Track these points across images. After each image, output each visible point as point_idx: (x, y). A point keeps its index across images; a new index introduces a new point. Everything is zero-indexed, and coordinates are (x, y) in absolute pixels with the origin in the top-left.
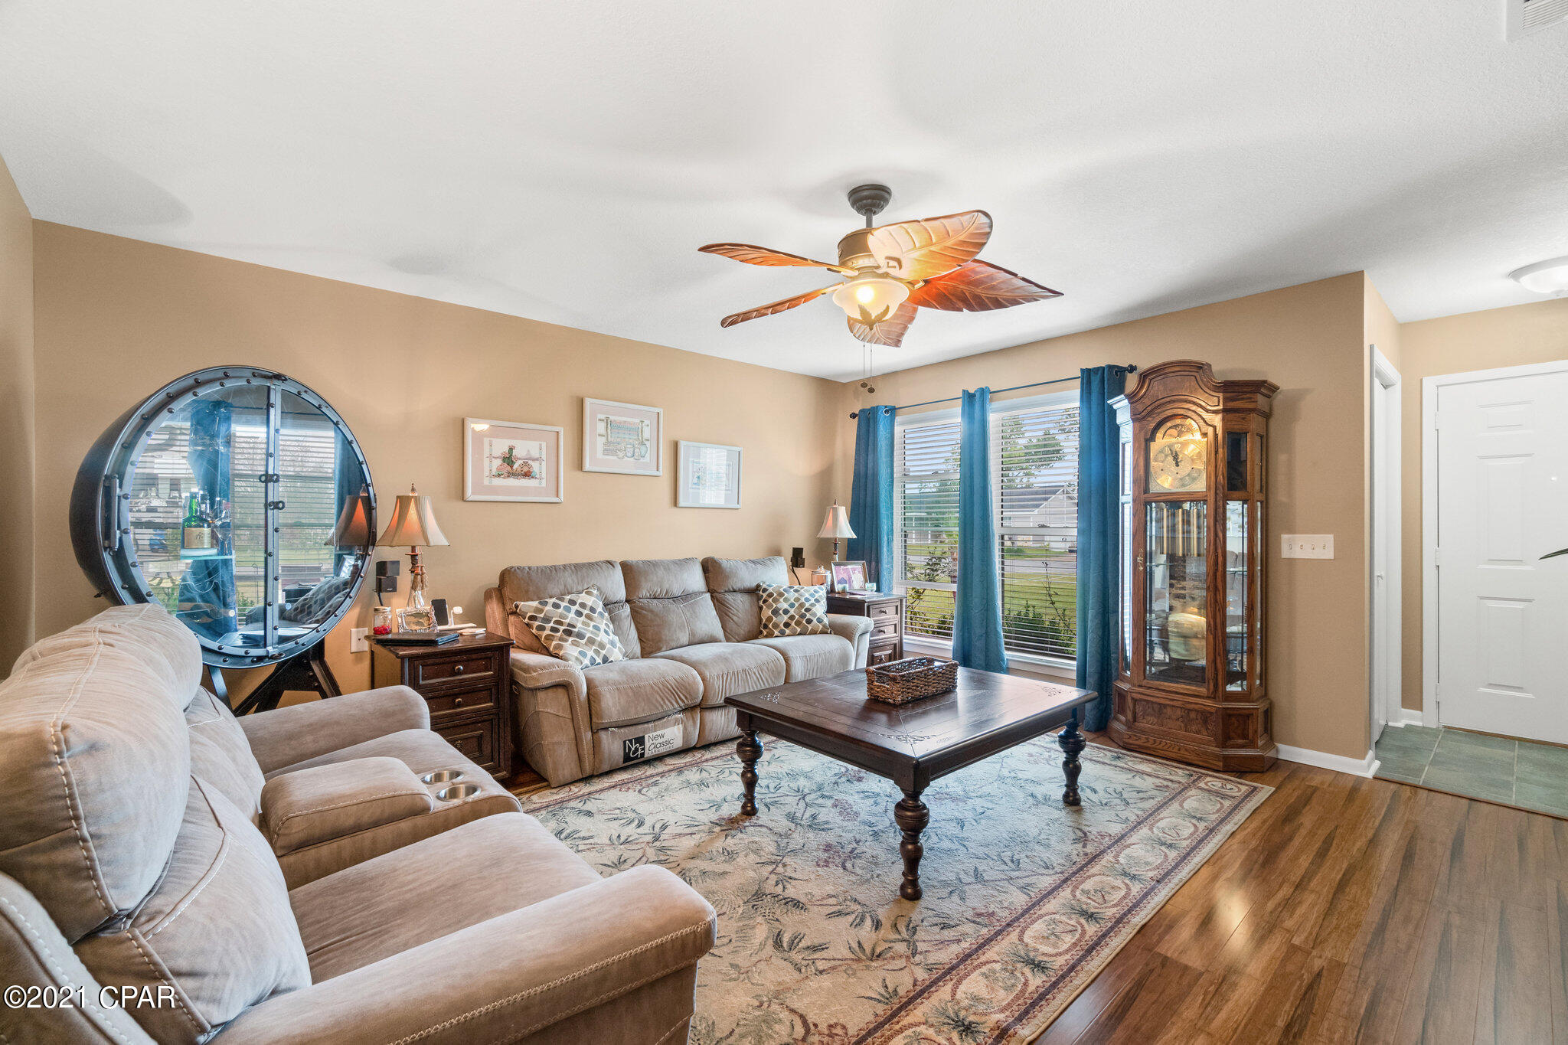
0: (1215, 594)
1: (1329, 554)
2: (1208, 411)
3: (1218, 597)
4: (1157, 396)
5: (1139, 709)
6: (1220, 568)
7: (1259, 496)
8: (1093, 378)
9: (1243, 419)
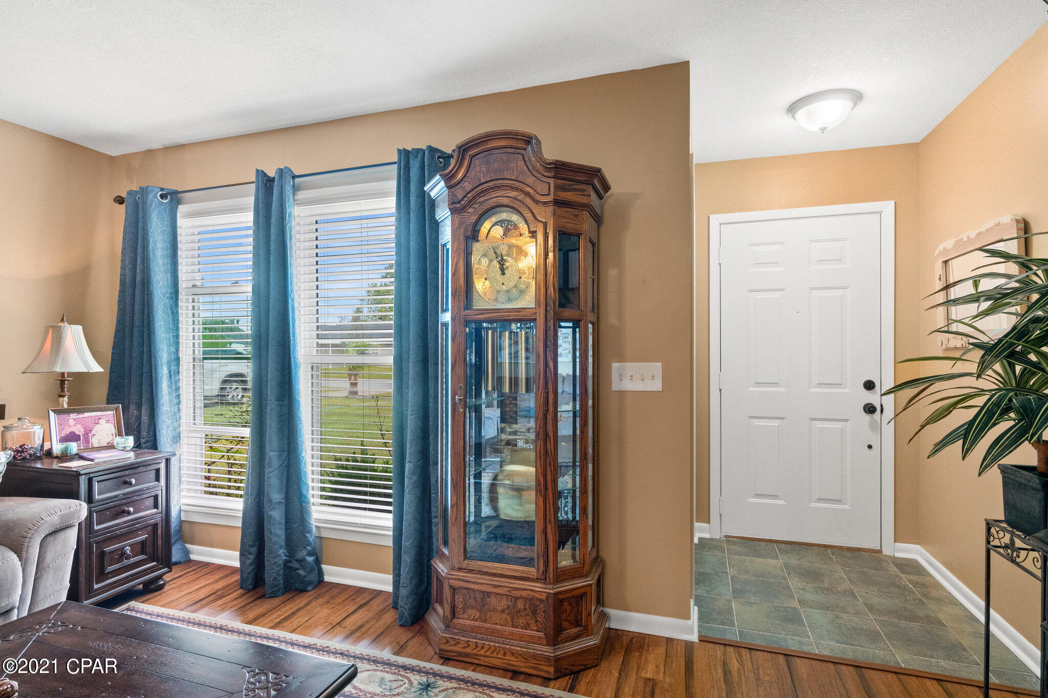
0: (546, 443)
1: (657, 385)
2: (537, 202)
3: (548, 447)
4: (479, 179)
5: (459, 599)
6: (551, 409)
7: (591, 317)
8: (411, 162)
9: (576, 216)
